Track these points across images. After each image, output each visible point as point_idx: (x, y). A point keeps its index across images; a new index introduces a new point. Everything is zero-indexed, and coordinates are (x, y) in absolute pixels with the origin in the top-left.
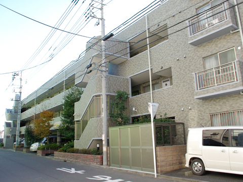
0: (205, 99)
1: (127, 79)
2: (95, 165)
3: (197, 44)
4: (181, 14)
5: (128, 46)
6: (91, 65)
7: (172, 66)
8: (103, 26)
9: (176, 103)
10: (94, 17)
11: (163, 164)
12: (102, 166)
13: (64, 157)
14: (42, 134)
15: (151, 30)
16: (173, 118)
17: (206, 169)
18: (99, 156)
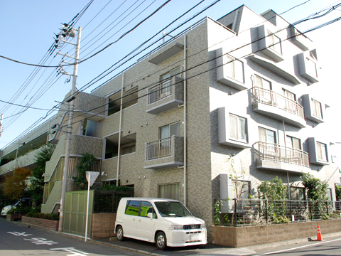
0: (156, 169)
1: (102, 140)
2: (52, 230)
3: (157, 112)
4: (150, 78)
5: (107, 102)
6: (55, 126)
7: (137, 132)
8: (74, 83)
9: (136, 171)
10: (63, 73)
11: (98, 229)
12: (57, 232)
13: (30, 222)
14: (13, 195)
15: (126, 90)
16: (133, 186)
17: (124, 235)
18: (56, 221)
